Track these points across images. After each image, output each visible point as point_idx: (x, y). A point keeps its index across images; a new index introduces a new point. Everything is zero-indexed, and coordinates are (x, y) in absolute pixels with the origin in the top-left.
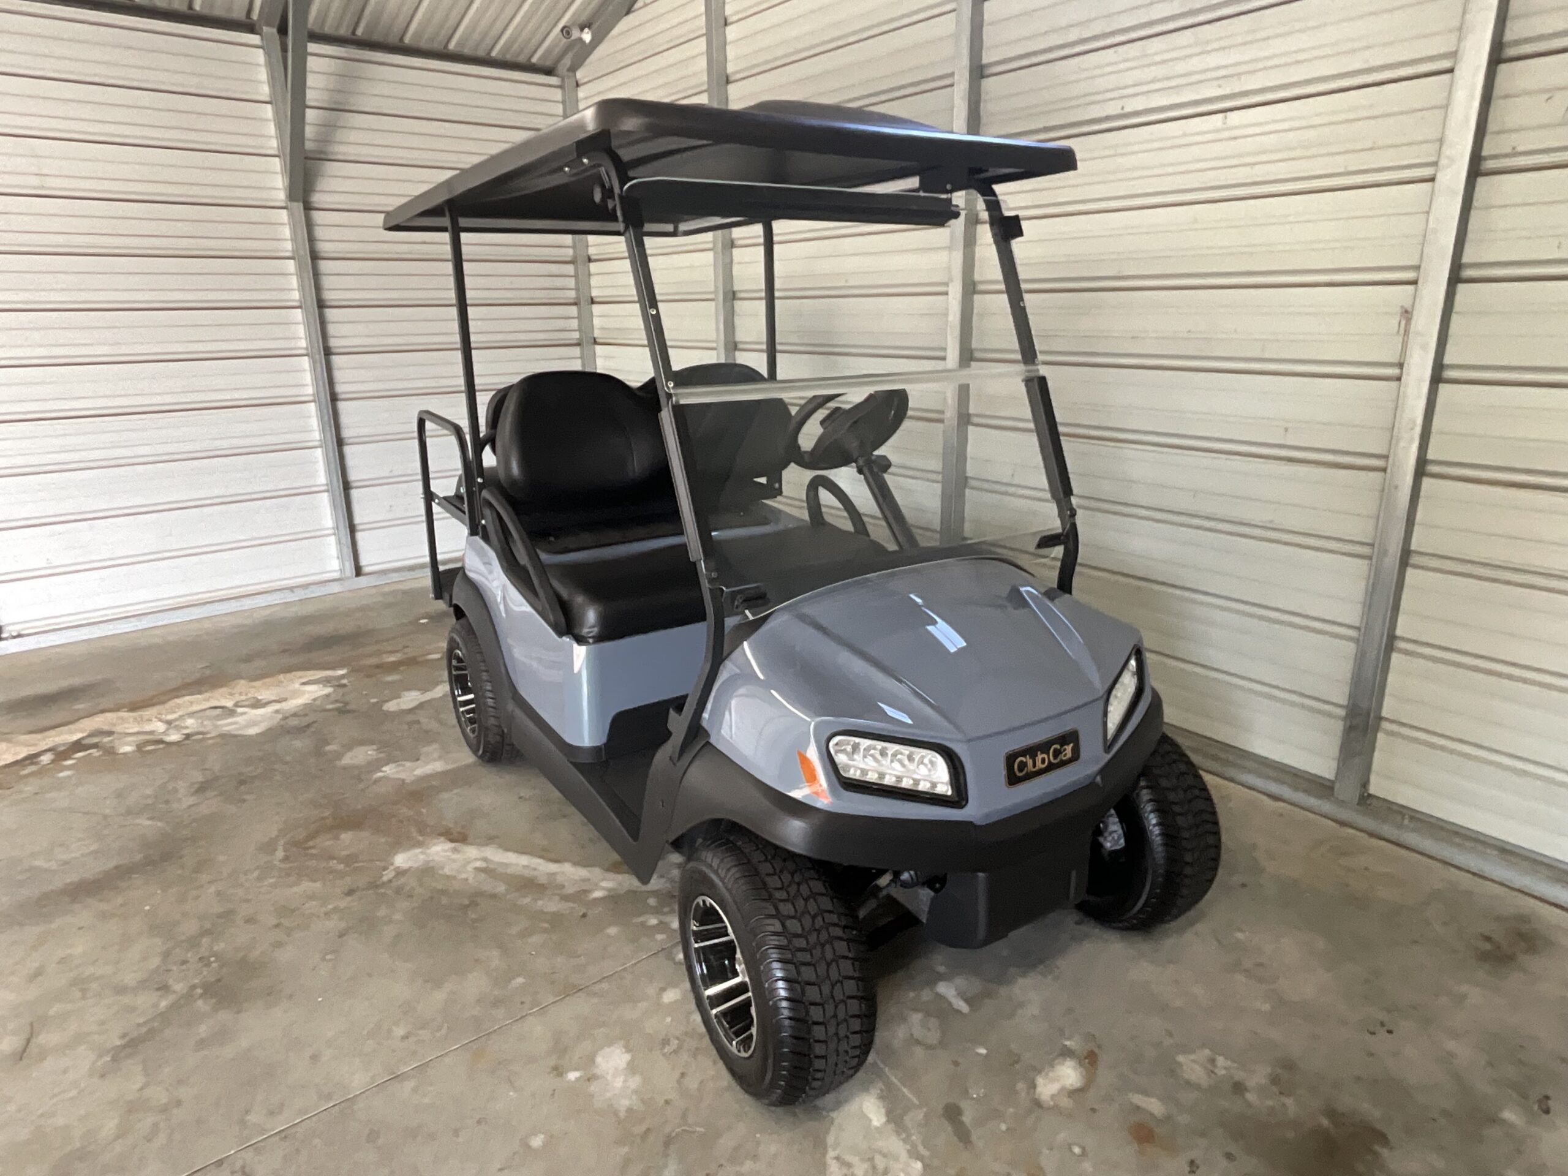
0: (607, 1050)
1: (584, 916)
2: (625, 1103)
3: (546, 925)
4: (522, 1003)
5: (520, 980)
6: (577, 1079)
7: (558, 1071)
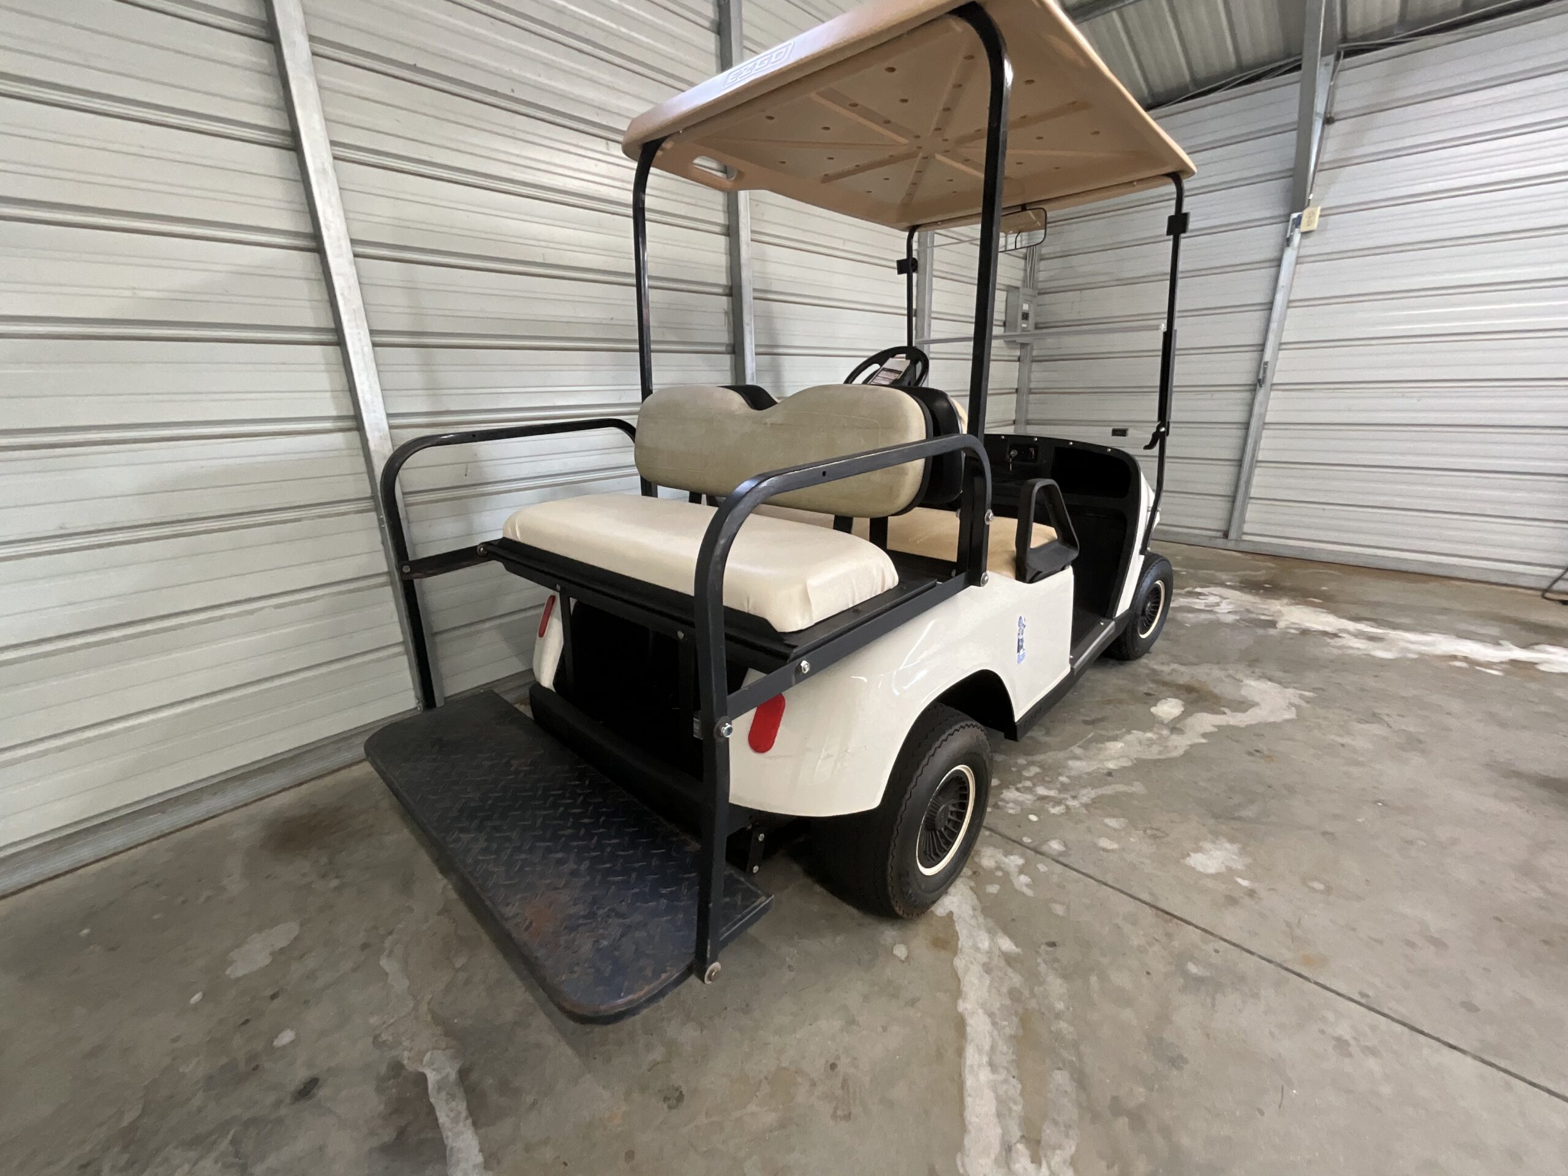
0: (1200, 868)
1: (1053, 944)
2: (1228, 845)
3: (1094, 979)
4: (1217, 951)
5: (1192, 968)
6: (1244, 879)
7: (1251, 893)
